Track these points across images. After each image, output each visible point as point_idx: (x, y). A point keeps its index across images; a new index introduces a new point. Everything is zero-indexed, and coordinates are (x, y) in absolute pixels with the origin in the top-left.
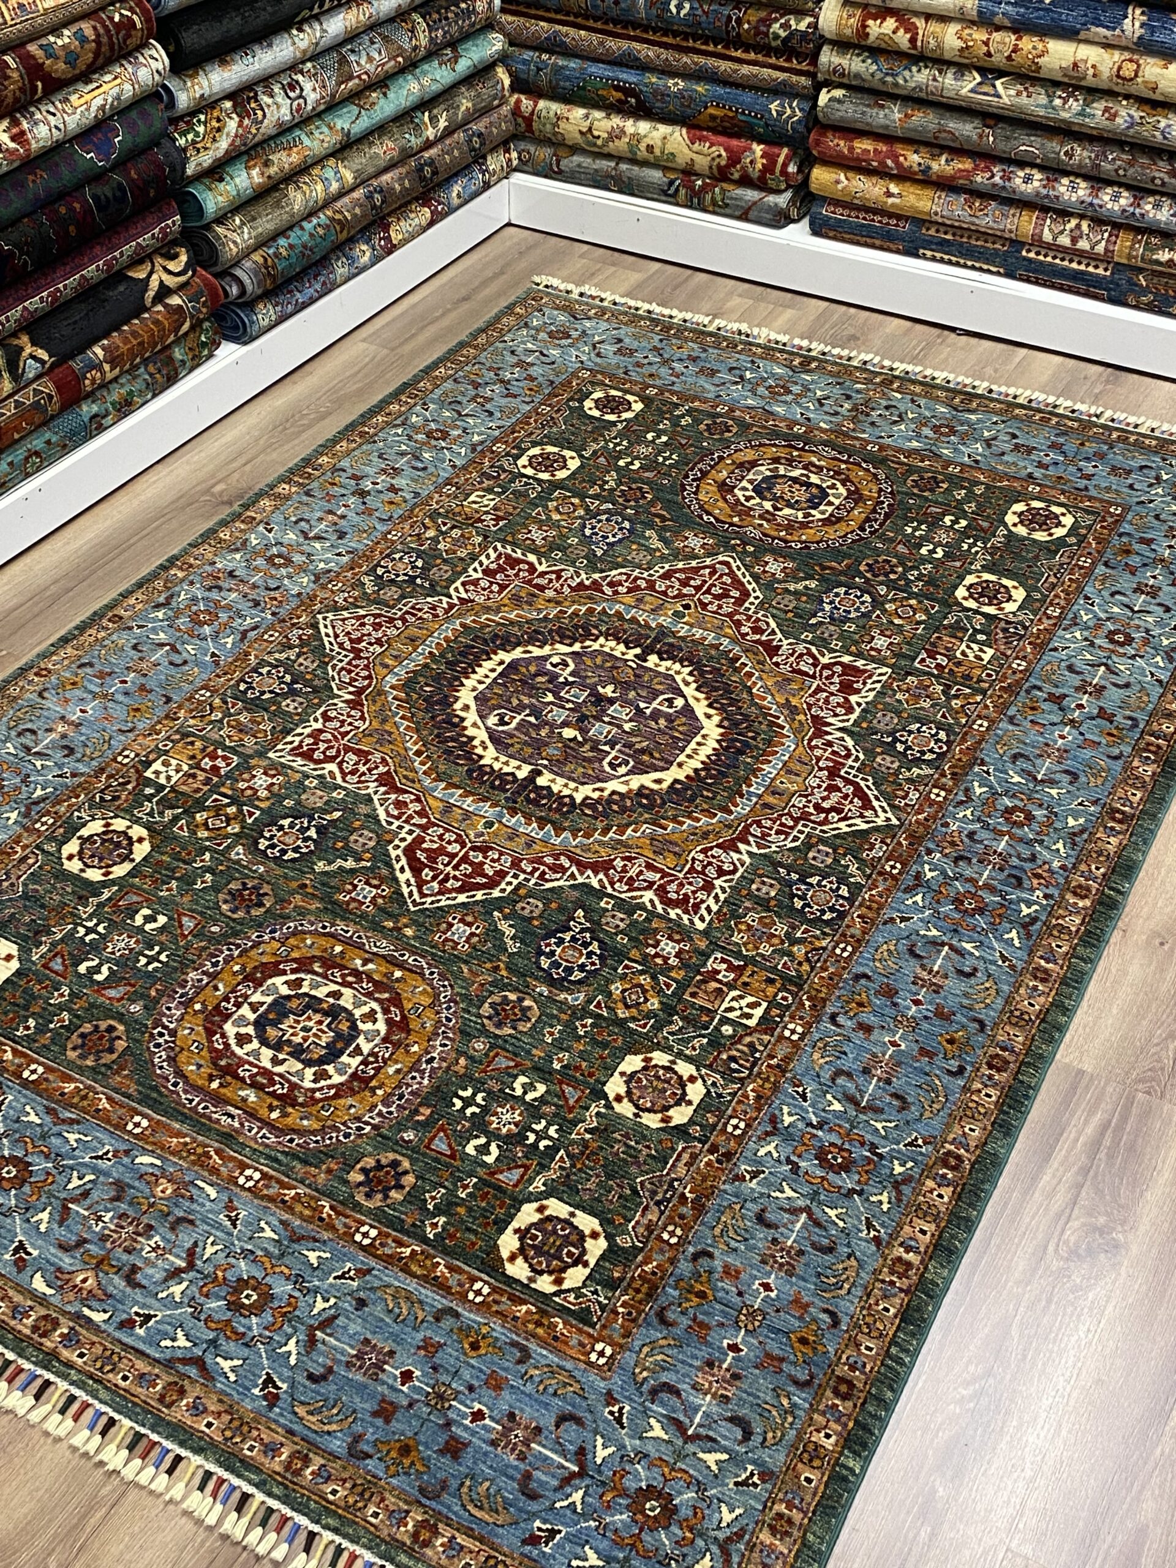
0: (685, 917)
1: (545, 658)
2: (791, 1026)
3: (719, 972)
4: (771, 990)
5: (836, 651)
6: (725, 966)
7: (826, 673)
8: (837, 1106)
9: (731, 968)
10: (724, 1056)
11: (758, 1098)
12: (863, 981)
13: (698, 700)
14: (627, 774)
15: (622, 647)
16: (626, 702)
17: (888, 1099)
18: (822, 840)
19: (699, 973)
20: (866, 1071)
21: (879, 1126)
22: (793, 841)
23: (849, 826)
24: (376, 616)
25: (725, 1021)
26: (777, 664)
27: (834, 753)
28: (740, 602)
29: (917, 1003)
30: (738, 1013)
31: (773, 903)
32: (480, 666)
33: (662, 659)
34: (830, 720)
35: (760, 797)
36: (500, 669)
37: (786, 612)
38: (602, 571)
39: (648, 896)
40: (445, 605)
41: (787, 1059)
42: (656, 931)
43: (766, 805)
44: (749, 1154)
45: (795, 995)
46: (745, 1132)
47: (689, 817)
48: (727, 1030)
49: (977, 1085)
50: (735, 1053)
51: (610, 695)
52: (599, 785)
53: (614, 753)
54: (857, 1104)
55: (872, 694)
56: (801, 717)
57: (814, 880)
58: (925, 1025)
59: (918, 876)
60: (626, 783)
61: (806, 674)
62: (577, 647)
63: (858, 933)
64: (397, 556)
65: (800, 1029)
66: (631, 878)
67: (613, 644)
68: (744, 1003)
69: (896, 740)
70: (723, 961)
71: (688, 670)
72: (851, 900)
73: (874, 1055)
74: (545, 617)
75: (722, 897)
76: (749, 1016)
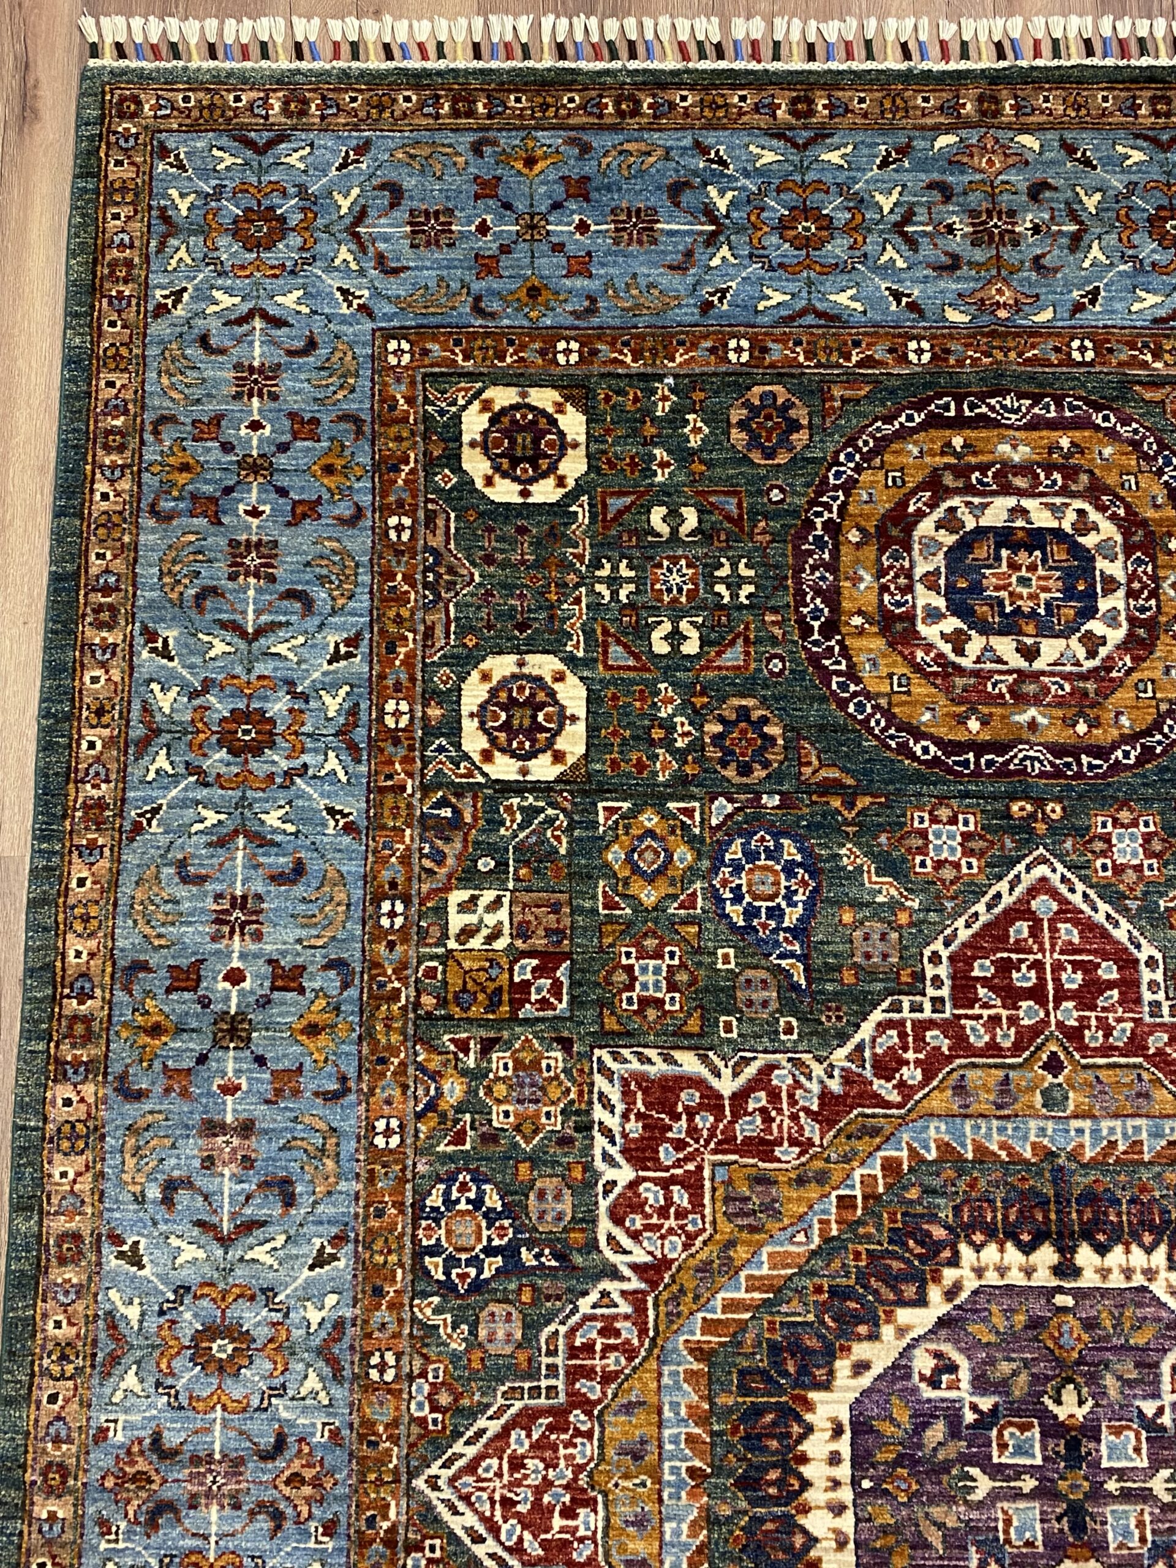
15: (1013, 1255)
24: (526, 1419)
32: (804, 1459)
33: (1102, 1250)
36: (844, 1446)
38: (843, 1038)
40: (625, 1308)
64: (435, 1200)
67: (991, 1253)
74: (827, 1240)
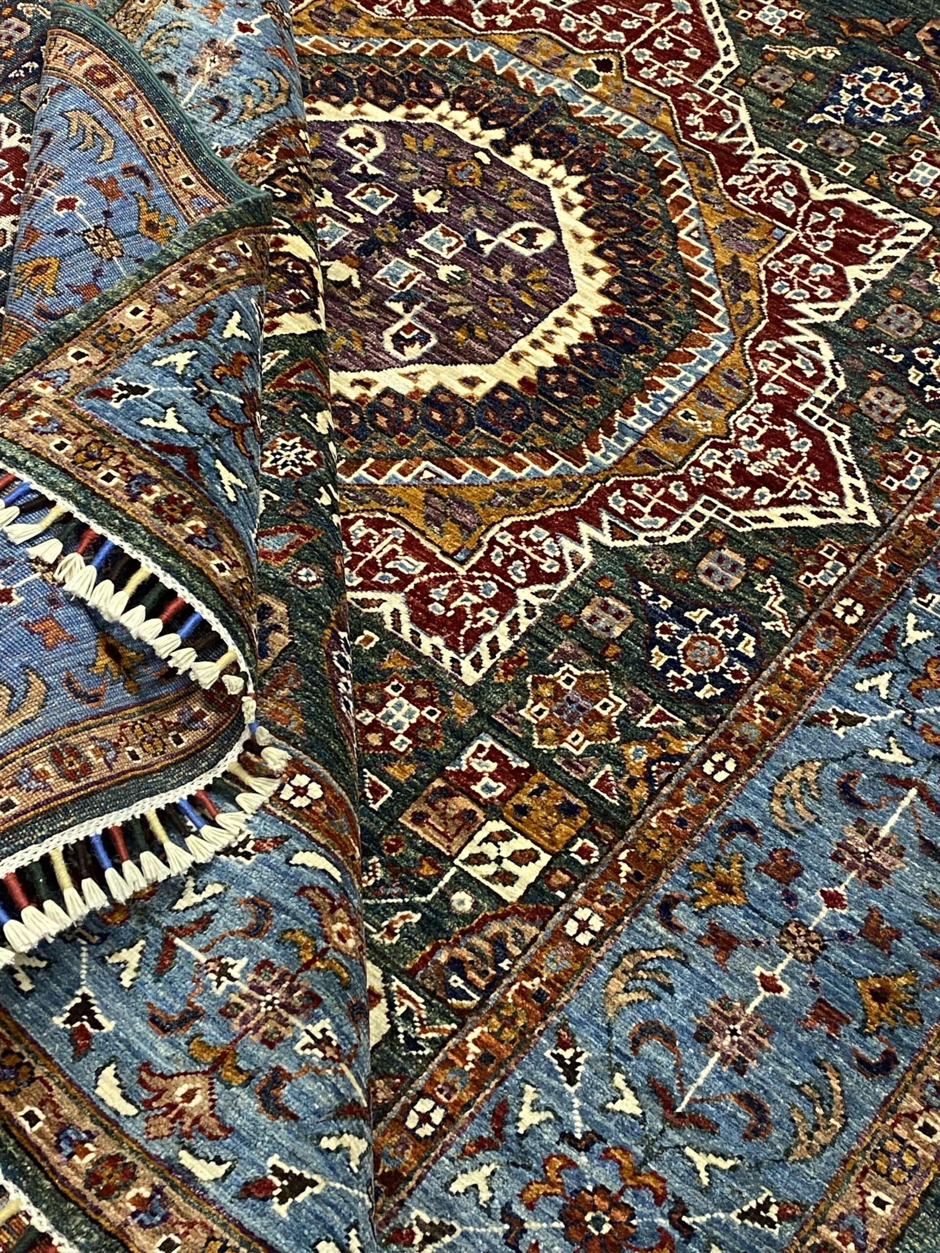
0: (448, 655)
1: (339, 127)
2: (582, 914)
3: (476, 777)
4: (564, 830)
5: (842, 180)
6: (493, 766)
7: (816, 217)
8: (629, 1104)
9: (504, 773)
10: (443, 957)
11: (484, 1059)
12: (741, 839)
13: (578, 238)
14: (419, 361)
16: (455, 226)
17: (731, 1104)
18: (732, 540)
19: (441, 773)
20: (703, 1036)
21: (701, 1161)
22: (680, 531)
23: (787, 517)
25: (463, 881)
26: (733, 190)
27: (794, 371)
28: (697, 69)
29: (833, 900)
30: (490, 869)
31: (613, 650)
34: (802, 307)
35: (641, 437)
37: (772, 98)
39: (395, 601)
41: (559, 983)
42: (386, 676)
43: (648, 456)
44: (432, 1184)
45: (607, 847)
46: (439, 1132)
47: (506, 459)
48: (463, 901)
49: (911, 1103)
50: (462, 952)
51: (431, 208)
52: (366, 374)
53: (408, 319)
54: (669, 1104)
55: (887, 268)
56: (751, 296)
57: (698, 616)
58: (837, 953)
59: (892, 636)
60: (414, 376)
61: (779, 215)
62: (399, 114)
63: (754, 734)
65: (596, 924)
66: (372, 564)
68: (506, 848)
69: (910, 361)
70: (493, 755)
71: (575, 181)
72: (756, 665)
73: (725, 1003)
75: (524, 624)
76: (509, 879)
